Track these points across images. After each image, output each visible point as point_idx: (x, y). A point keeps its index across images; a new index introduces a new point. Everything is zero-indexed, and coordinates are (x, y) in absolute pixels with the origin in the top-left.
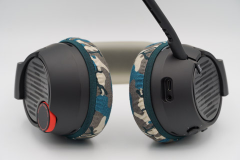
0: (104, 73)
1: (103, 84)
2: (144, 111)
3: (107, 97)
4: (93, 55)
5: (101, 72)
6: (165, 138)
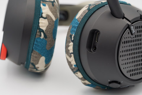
0: (48, 20)
1: (44, 29)
2: (71, 55)
3: (46, 40)
4: (44, 3)
5: (45, 18)
6: (90, 84)
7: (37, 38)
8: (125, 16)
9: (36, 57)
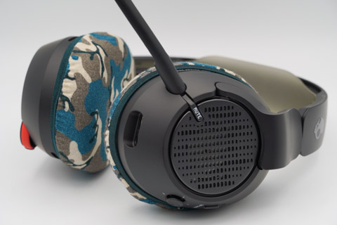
0: (76, 82)
1: (69, 96)
2: (108, 150)
3: (73, 115)
4: (76, 55)
5: (72, 79)
6: (145, 198)
7: (59, 111)
8: (186, 91)
9: (63, 143)
